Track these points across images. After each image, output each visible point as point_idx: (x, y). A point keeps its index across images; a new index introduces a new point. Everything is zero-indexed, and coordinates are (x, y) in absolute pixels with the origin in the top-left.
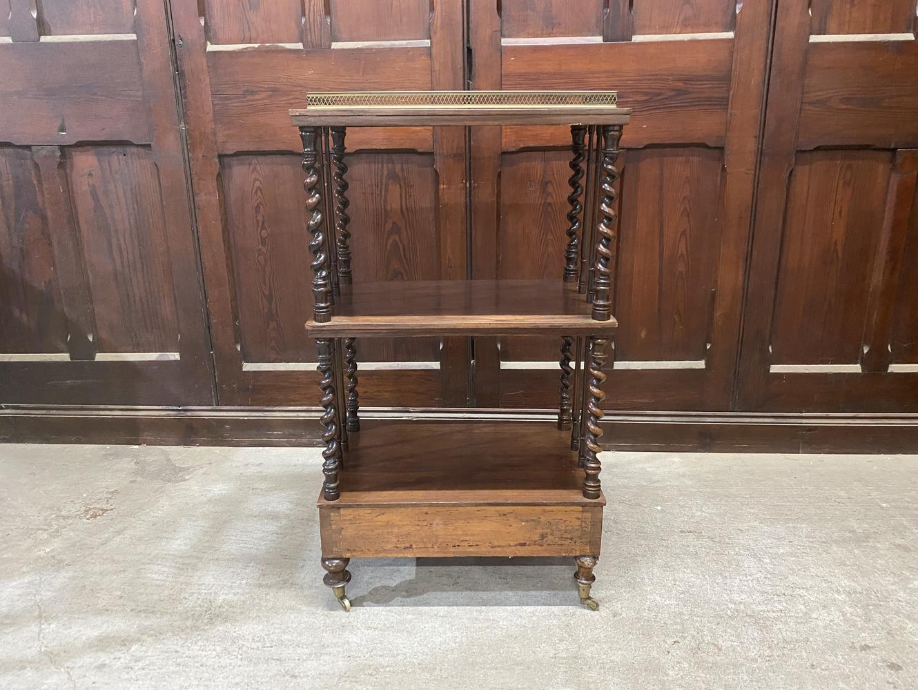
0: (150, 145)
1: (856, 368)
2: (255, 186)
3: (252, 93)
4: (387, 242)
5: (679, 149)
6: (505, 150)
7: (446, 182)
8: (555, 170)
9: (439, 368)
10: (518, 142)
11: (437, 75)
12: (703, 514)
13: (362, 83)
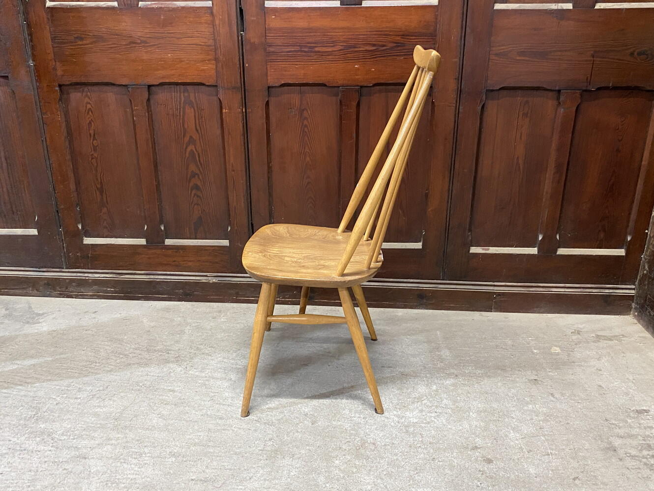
0: (8, 76)
1: (534, 251)
2: (88, 108)
3: (82, 39)
4: (186, 150)
5: (400, 87)
6: (271, 85)
7: (227, 108)
8: (309, 100)
9: (228, 245)
10: (281, 80)
11: (218, 28)
13: (162, 33)
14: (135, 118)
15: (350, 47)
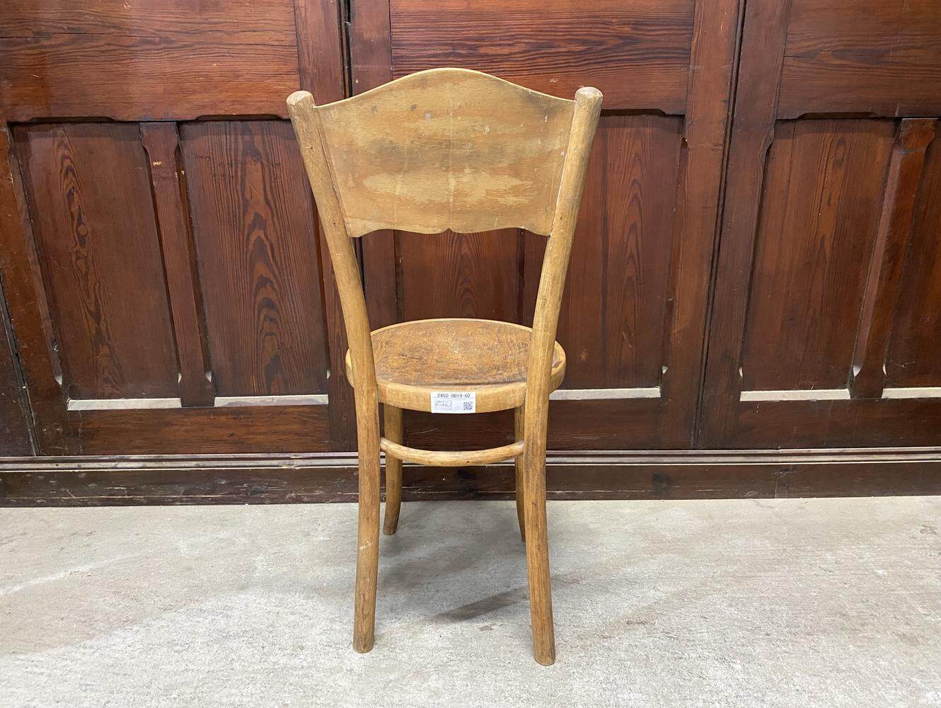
1: (843, 394)
2: (65, 166)
3: (47, 36)
4: (248, 239)
5: (627, 118)
9: (327, 402)
11: (303, 15)
12: (658, 593)
13: (199, 23)
14: (154, 184)
15: (541, 46)
